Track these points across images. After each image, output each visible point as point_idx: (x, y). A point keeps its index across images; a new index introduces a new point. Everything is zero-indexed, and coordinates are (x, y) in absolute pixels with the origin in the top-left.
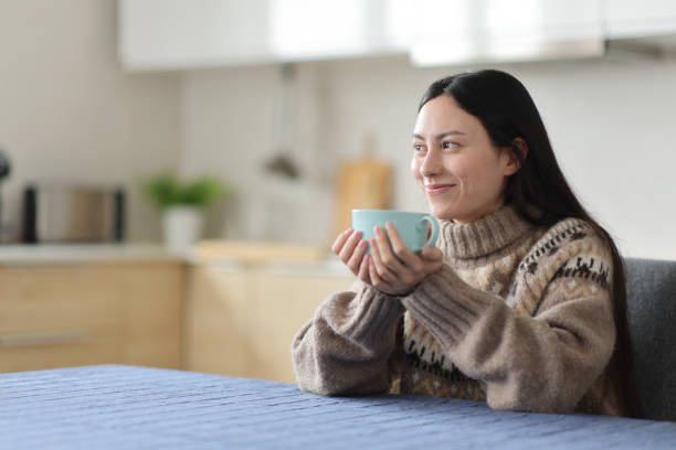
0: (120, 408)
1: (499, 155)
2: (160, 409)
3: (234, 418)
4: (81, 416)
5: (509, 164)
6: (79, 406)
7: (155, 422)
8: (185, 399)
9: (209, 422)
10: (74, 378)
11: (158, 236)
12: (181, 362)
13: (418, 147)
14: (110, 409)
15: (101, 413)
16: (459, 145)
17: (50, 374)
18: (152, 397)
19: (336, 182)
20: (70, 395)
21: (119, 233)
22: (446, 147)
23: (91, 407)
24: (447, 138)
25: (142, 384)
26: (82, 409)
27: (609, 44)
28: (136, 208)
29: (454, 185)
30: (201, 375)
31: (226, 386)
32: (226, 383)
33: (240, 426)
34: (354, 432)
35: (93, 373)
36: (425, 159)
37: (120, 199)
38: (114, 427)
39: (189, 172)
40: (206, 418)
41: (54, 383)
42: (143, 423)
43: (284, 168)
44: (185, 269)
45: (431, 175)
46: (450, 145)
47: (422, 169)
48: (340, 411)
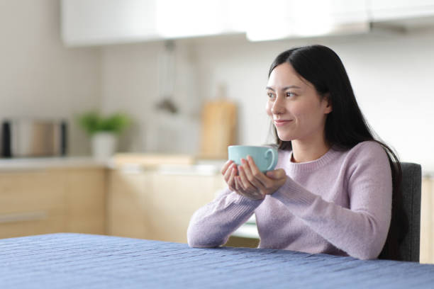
0: (68, 260)
1: (321, 101)
2: (94, 260)
3: (141, 265)
4: (45, 265)
5: (328, 106)
6: (43, 259)
7: (92, 268)
8: (109, 254)
9: (126, 267)
10: (38, 242)
11: (88, 151)
12: (105, 231)
13: (270, 95)
14: (63, 261)
15: (57, 263)
16: (296, 95)
17: (24, 239)
18: (89, 252)
19: (200, 115)
20: (37, 252)
21: (64, 150)
22: (287, 96)
23: (51, 260)
24: (288, 91)
25: (82, 245)
26: (45, 261)
27: (372, 25)
28: (74, 133)
29: (291, 121)
30: (120, 238)
31: (136, 245)
32: (136, 243)
33: (145, 269)
34: (217, 271)
35: (50, 239)
36: (274, 103)
37: (64, 128)
38: (66, 272)
39: (107, 110)
40: (124, 265)
41: (27, 245)
42: (84, 269)
43: (169, 107)
44: (107, 172)
45: (278, 113)
46: (291, 95)
47: (272, 110)
48: (207, 259)
